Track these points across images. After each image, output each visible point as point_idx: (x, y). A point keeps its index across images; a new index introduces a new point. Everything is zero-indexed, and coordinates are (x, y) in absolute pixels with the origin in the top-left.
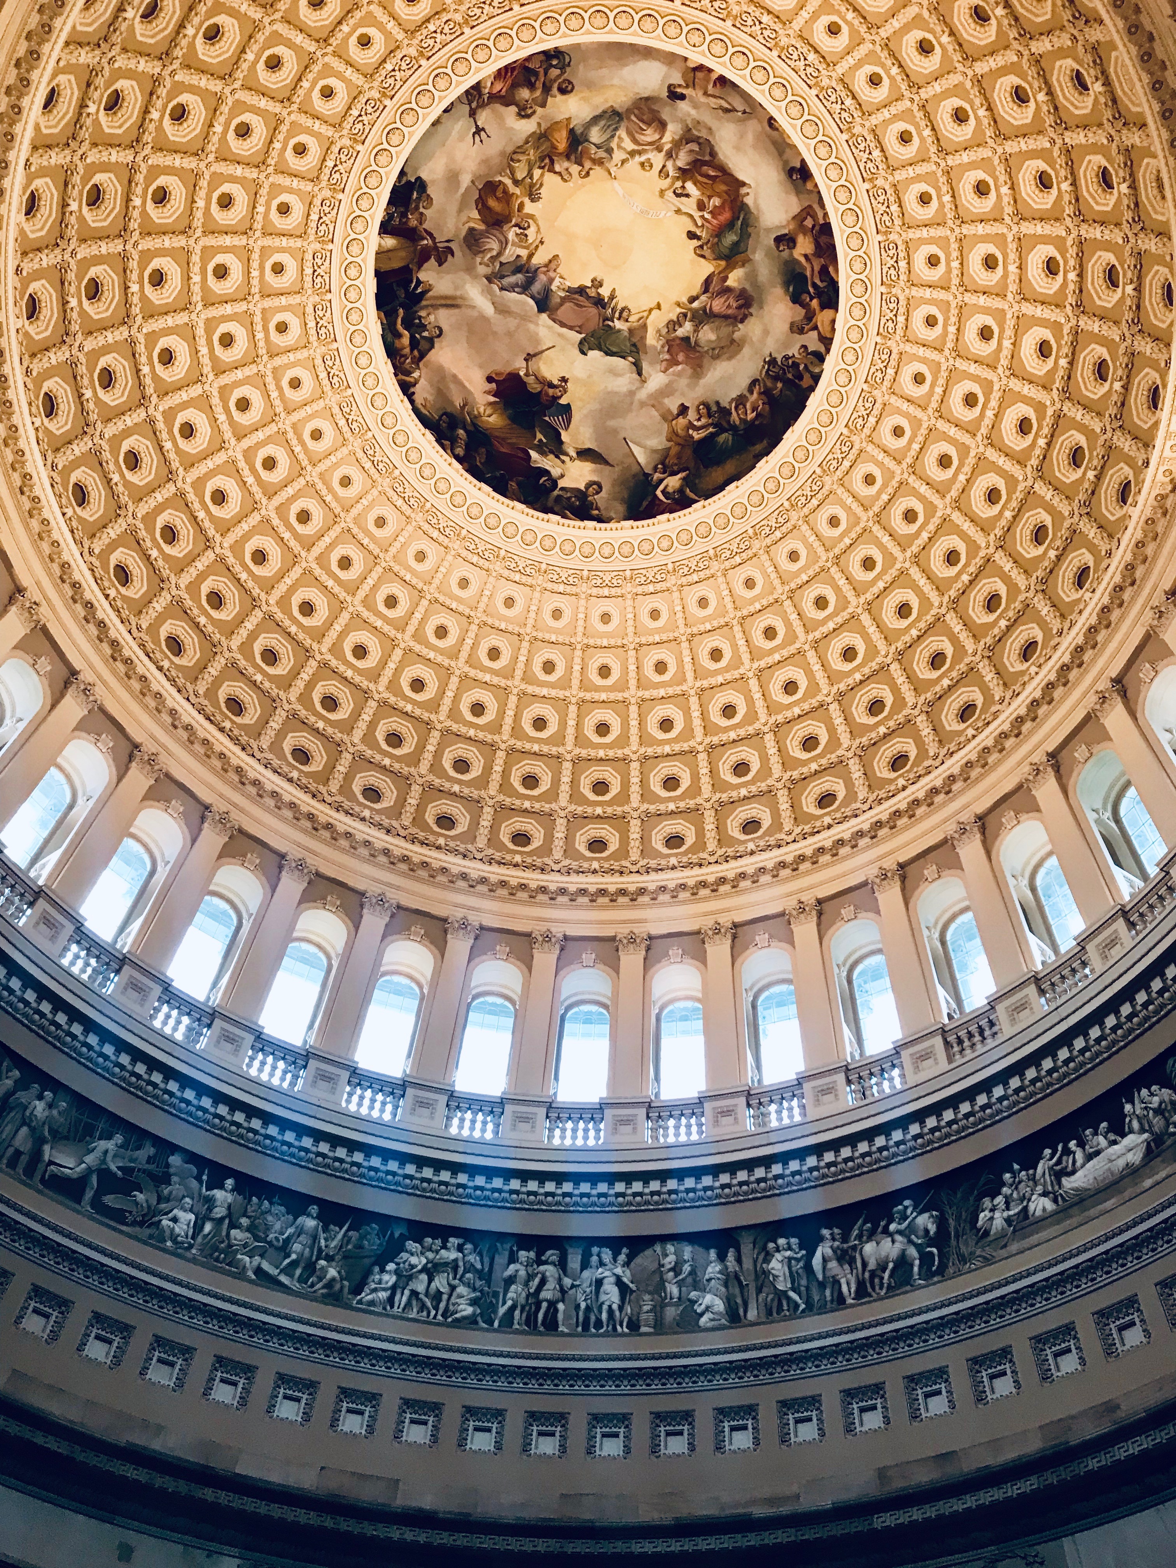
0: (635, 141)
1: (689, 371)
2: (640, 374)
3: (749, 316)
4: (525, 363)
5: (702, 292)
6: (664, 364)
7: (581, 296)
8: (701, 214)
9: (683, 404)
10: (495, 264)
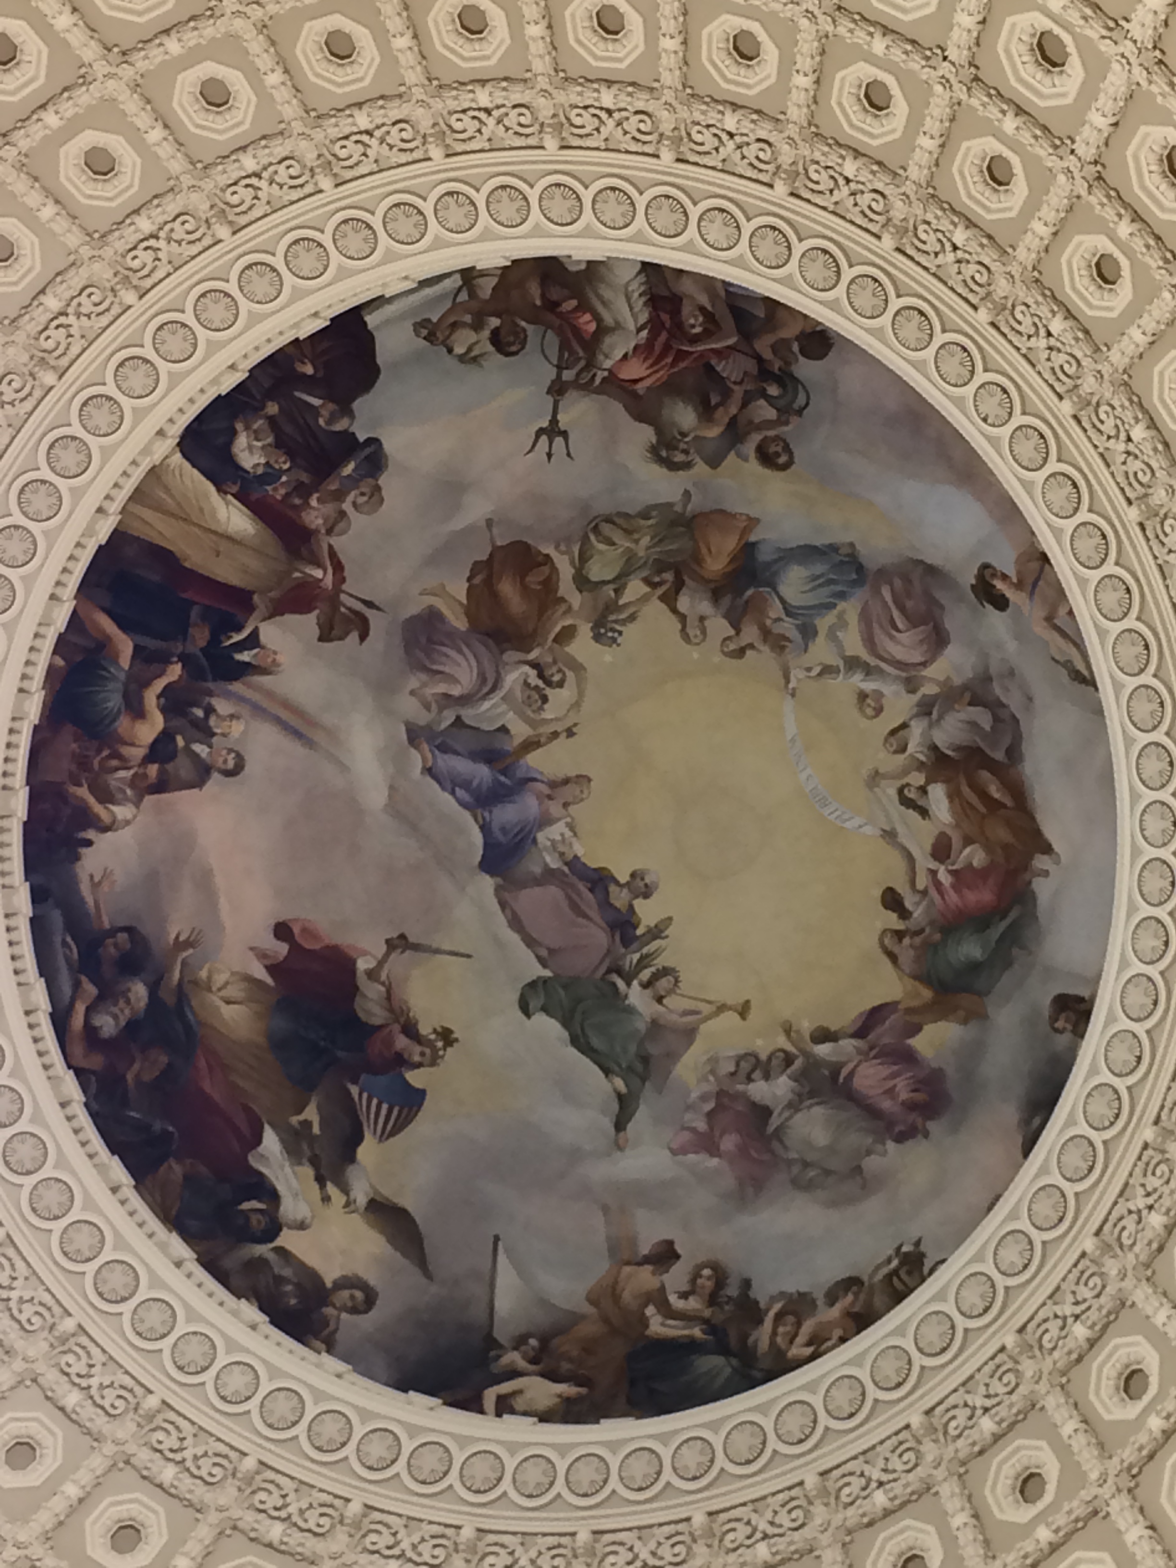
0: (870, 642)
1: (729, 1182)
2: (620, 1125)
3: (920, 1136)
4: (384, 948)
5: (851, 1031)
6: (686, 1136)
7: (591, 890)
8: (933, 865)
9: (670, 1243)
10: (446, 713)
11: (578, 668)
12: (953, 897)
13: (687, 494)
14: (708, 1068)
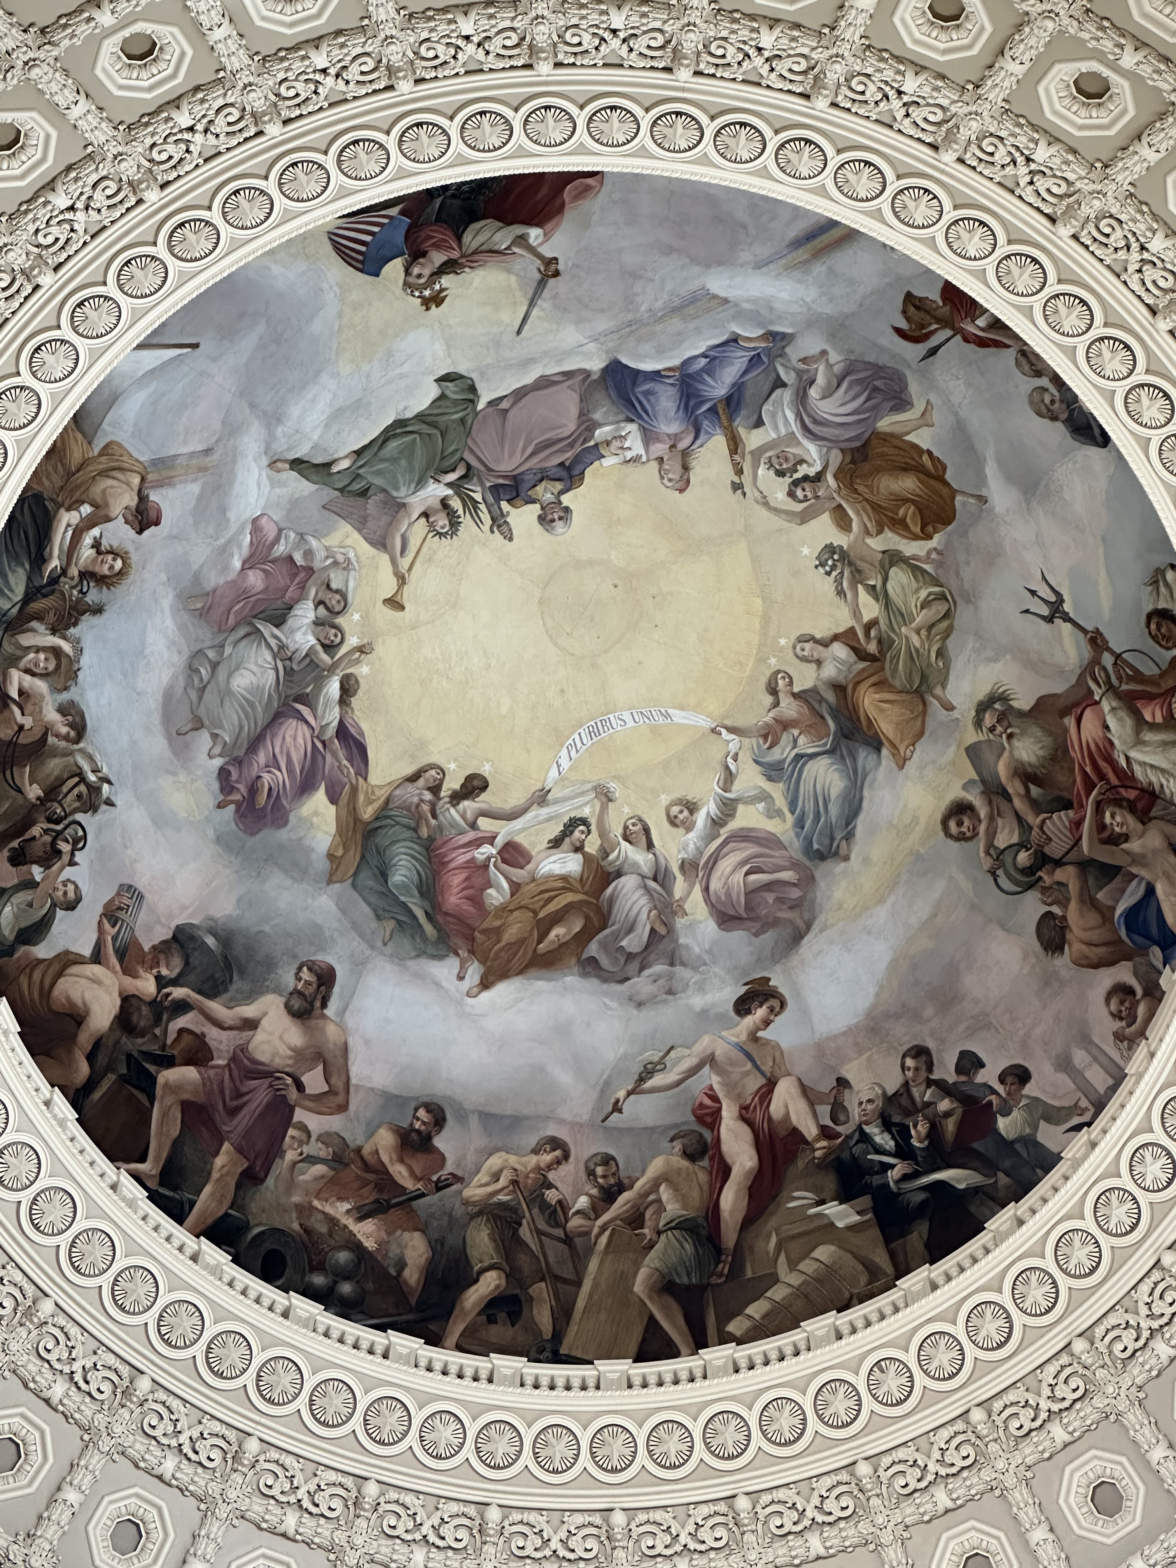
0: (744, 836)
1: (213, 580)
2: (297, 464)
3: (221, 798)
4: (549, 255)
5: (348, 722)
6: (271, 532)
7: (562, 464)
8: (500, 841)
9: (157, 523)
10: (793, 375)
11: (804, 518)
12: (462, 859)
13: (949, 707)
14: (340, 558)
